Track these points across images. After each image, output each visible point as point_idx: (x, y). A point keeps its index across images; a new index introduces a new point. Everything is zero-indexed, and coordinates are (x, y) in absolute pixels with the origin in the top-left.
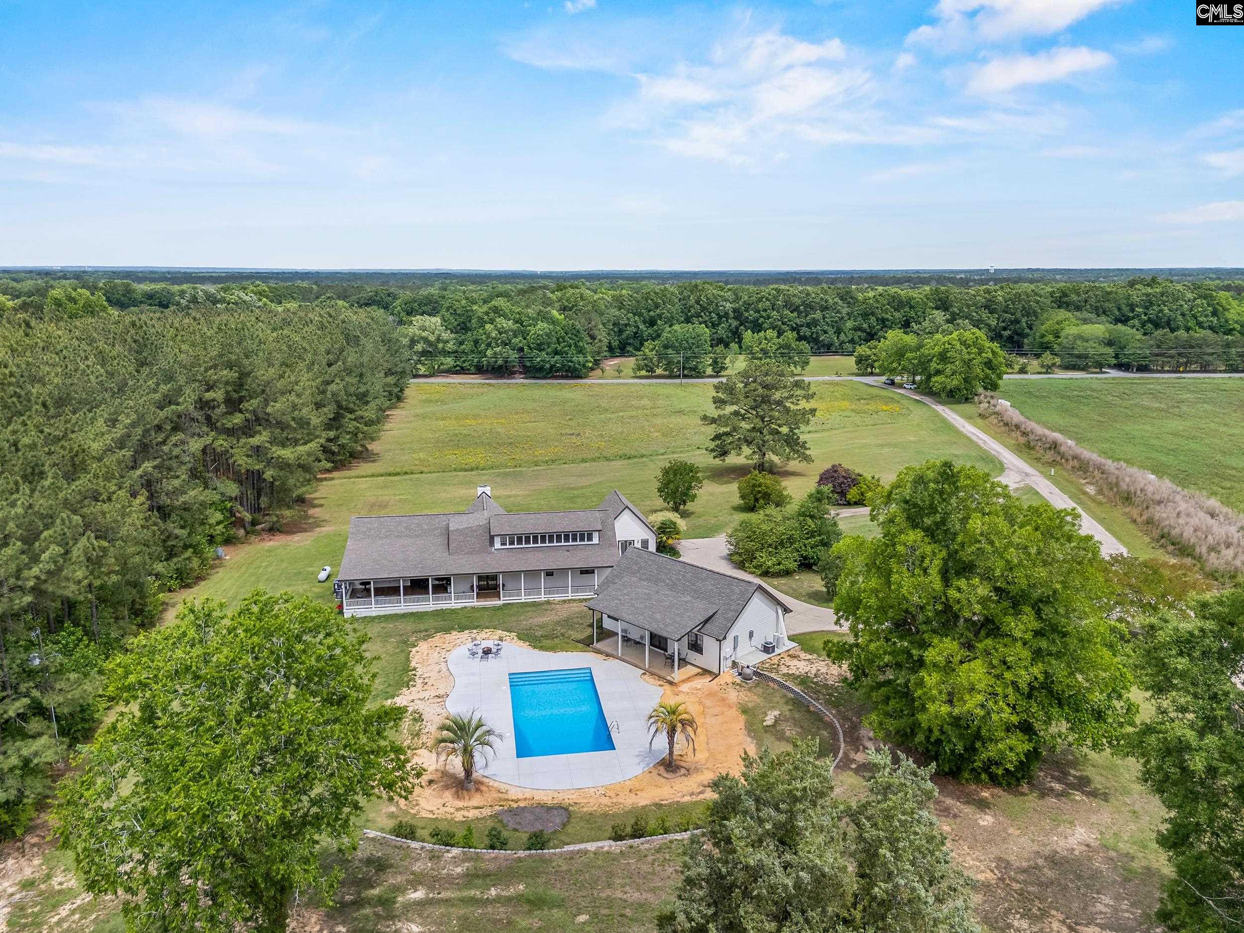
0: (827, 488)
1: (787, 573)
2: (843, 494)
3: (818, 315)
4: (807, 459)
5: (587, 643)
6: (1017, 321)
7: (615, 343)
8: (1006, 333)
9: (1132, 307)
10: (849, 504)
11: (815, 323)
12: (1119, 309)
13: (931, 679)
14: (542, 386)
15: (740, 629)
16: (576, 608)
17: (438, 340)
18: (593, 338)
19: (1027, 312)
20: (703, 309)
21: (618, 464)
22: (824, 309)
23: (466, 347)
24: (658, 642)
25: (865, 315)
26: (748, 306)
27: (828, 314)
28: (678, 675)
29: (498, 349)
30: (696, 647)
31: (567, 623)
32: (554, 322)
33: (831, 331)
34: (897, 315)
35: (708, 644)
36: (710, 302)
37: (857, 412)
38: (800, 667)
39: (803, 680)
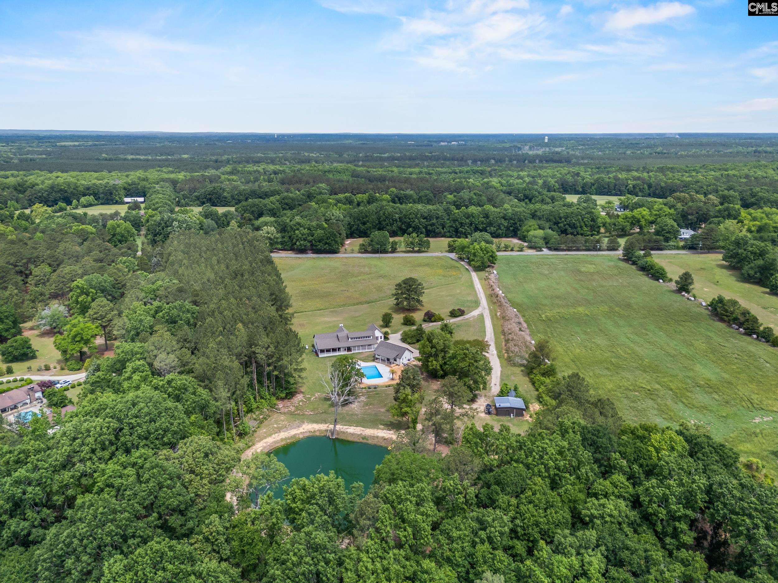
0: (426, 318)
1: (414, 343)
2: (430, 319)
3: (434, 221)
4: (422, 306)
5: (373, 360)
6: (516, 223)
7: (349, 233)
8: (511, 228)
9: (561, 218)
10: (432, 322)
11: (433, 224)
12: (555, 219)
13: (430, 364)
14: (322, 258)
15: (404, 357)
16: (369, 353)
17: (275, 237)
18: (340, 234)
19: (520, 220)
20: (387, 217)
21: (365, 306)
22: (437, 218)
23: (286, 239)
24: (388, 360)
25: (455, 221)
26: (405, 216)
27: (440, 220)
28: (392, 365)
29: (302, 242)
30: (395, 360)
31: (368, 356)
32: (324, 229)
33: (440, 228)
34: (467, 221)
35: (398, 360)
36: (389, 215)
37: (444, 276)
38: (415, 363)
39: (415, 365)
